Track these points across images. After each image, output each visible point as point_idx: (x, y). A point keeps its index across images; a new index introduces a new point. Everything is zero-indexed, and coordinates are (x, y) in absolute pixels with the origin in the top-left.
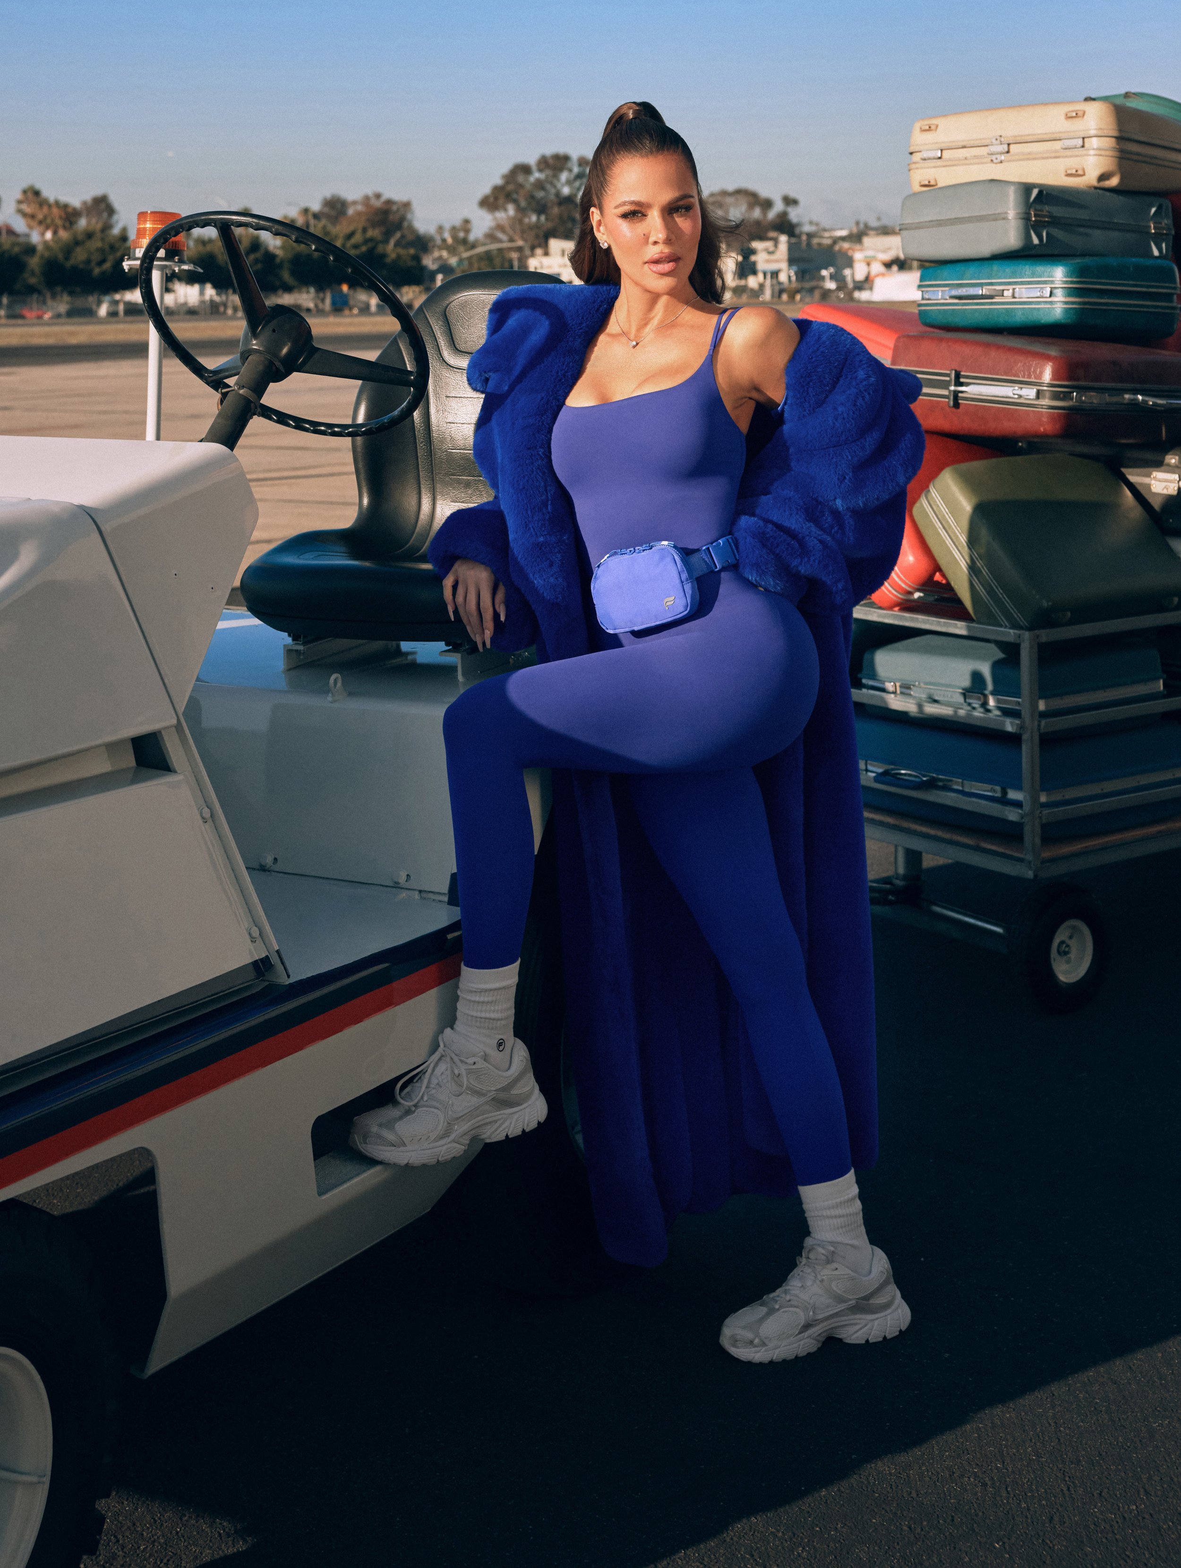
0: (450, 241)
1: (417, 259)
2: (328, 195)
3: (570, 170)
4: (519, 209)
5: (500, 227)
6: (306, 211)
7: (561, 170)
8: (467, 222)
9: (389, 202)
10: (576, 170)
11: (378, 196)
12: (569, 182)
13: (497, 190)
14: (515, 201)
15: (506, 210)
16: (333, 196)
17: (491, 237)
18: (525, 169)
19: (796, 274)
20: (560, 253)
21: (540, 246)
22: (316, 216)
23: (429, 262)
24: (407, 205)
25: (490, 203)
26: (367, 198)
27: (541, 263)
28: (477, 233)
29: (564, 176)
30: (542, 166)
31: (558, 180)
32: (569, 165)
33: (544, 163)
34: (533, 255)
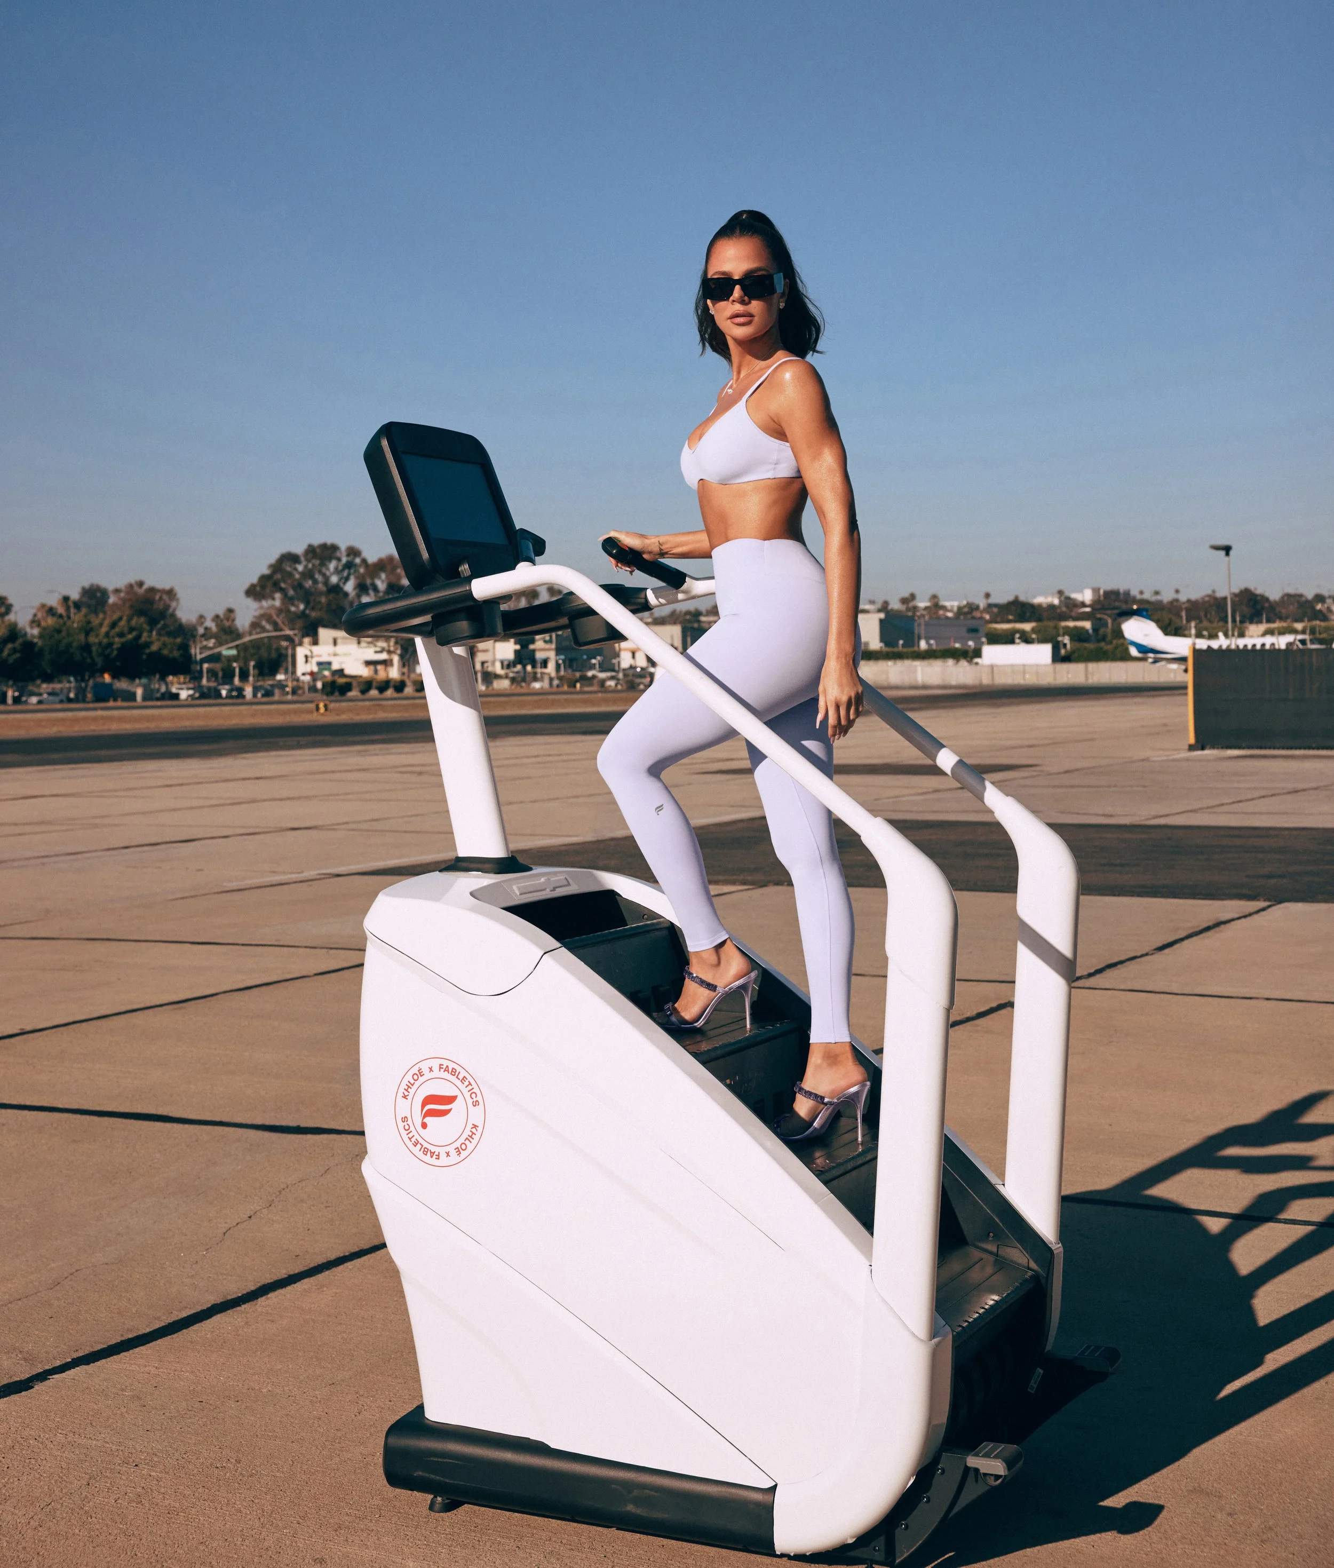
0: (214, 629)
1: (185, 648)
2: (87, 585)
3: (339, 559)
4: (287, 599)
5: (267, 617)
6: (66, 599)
7: (330, 559)
8: (230, 611)
9: (152, 590)
10: (344, 560)
11: (141, 584)
12: (337, 571)
13: (264, 579)
14: (282, 590)
15: (273, 599)
16: (92, 586)
17: (255, 625)
18: (291, 558)
19: (564, 661)
20: (331, 641)
21: (307, 635)
22: (77, 605)
23: (197, 652)
24: (171, 593)
25: (256, 592)
26: (131, 586)
27: (311, 652)
28: (243, 621)
29: (332, 565)
30: (310, 556)
31: (328, 569)
32: (338, 554)
33: (312, 551)
34: (301, 644)
